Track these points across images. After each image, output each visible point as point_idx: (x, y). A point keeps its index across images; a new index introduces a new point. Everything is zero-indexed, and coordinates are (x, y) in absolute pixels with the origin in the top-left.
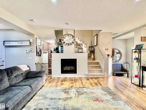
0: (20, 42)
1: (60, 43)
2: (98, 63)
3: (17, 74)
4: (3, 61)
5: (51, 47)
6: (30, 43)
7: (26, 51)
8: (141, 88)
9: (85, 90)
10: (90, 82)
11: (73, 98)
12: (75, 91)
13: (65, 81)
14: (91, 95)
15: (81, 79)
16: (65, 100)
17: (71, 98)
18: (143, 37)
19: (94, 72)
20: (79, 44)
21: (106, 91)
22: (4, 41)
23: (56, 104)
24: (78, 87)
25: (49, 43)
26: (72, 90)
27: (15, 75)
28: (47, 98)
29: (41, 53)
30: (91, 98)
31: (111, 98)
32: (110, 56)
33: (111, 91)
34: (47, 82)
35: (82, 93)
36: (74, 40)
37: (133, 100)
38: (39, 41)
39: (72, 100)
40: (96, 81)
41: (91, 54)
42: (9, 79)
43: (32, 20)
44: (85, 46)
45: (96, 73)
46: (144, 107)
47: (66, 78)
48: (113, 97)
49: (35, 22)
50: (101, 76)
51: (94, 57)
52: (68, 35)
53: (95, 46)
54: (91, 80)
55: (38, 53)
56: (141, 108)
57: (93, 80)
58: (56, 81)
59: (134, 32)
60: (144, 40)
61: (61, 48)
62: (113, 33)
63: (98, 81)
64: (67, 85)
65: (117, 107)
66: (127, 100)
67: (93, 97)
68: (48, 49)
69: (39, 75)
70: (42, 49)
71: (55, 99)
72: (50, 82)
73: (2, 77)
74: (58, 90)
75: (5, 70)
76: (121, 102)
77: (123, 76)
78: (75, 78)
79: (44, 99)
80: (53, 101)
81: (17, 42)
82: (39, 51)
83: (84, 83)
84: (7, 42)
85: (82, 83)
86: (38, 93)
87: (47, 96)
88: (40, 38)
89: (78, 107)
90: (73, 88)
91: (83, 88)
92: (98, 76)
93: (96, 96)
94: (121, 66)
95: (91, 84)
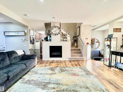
0: (17, 33)
1: (49, 33)
2: (79, 50)
3: (15, 56)
4: (4, 48)
5: (42, 37)
6: (25, 33)
7: (22, 39)
8: (110, 68)
9: (67, 68)
10: (72, 63)
11: (57, 74)
12: (59, 69)
13: (52, 63)
14: (71, 72)
15: (65, 61)
16: (51, 75)
17: (56, 73)
18: (115, 29)
19: (76, 57)
20: (64, 34)
21: (83, 69)
22: (4, 32)
23: (44, 77)
24: (62, 66)
25: (41, 34)
26: (57, 69)
27: (14, 57)
28: (37, 73)
29: (34, 42)
30: (70, 74)
31: (85, 74)
32: (89, 44)
33: (86, 69)
34: (39, 63)
35: (64, 71)
36: (60, 31)
37: (101, 75)
38: (32, 32)
39: (56, 75)
40: (76, 63)
41: (75, 43)
42: (9, 59)
43: (26, 15)
44: (69, 36)
45: (77, 57)
46: (107, 79)
47: (53, 61)
48: (87, 73)
49: (28, 16)
50: (81, 60)
51: (77, 45)
52: (55, 27)
53: (78, 36)
54: (73, 63)
55: (32, 41)
56: (105, 79)
57: (74, 62)
58: (46, 63)
59: (109, 25)
60: (116, 31)
61: (50, 38)
62: (92, 26)
63: (78, 63)
64: (53, 65)
65: (88, 79)
66: (97, 75)
67: (72, 73)
68: (40, 39)
69: (32, 57)
70: (35, 38)
71: (43, 74)
72: (41, 64)
73: (5, 58)
74: (46, 69)
75: (6, 52)
76: (92, 76)
77: (100, 60)
78: (60, 61)
79: (35, 74)
80: (42, 75)
81: (14, 33)
82: (32, 40)
83: (67, 64)
84: (7, 33)
85: (66, 64)
86: (31, 70)
87: (38, 72)
88: (33, 30)
89: (60, 79)
90: (58, 67)
91: (66, 67)
92: (79, 60)
93: (74, 72)
94: (99, 53)
95: (72, 65)
